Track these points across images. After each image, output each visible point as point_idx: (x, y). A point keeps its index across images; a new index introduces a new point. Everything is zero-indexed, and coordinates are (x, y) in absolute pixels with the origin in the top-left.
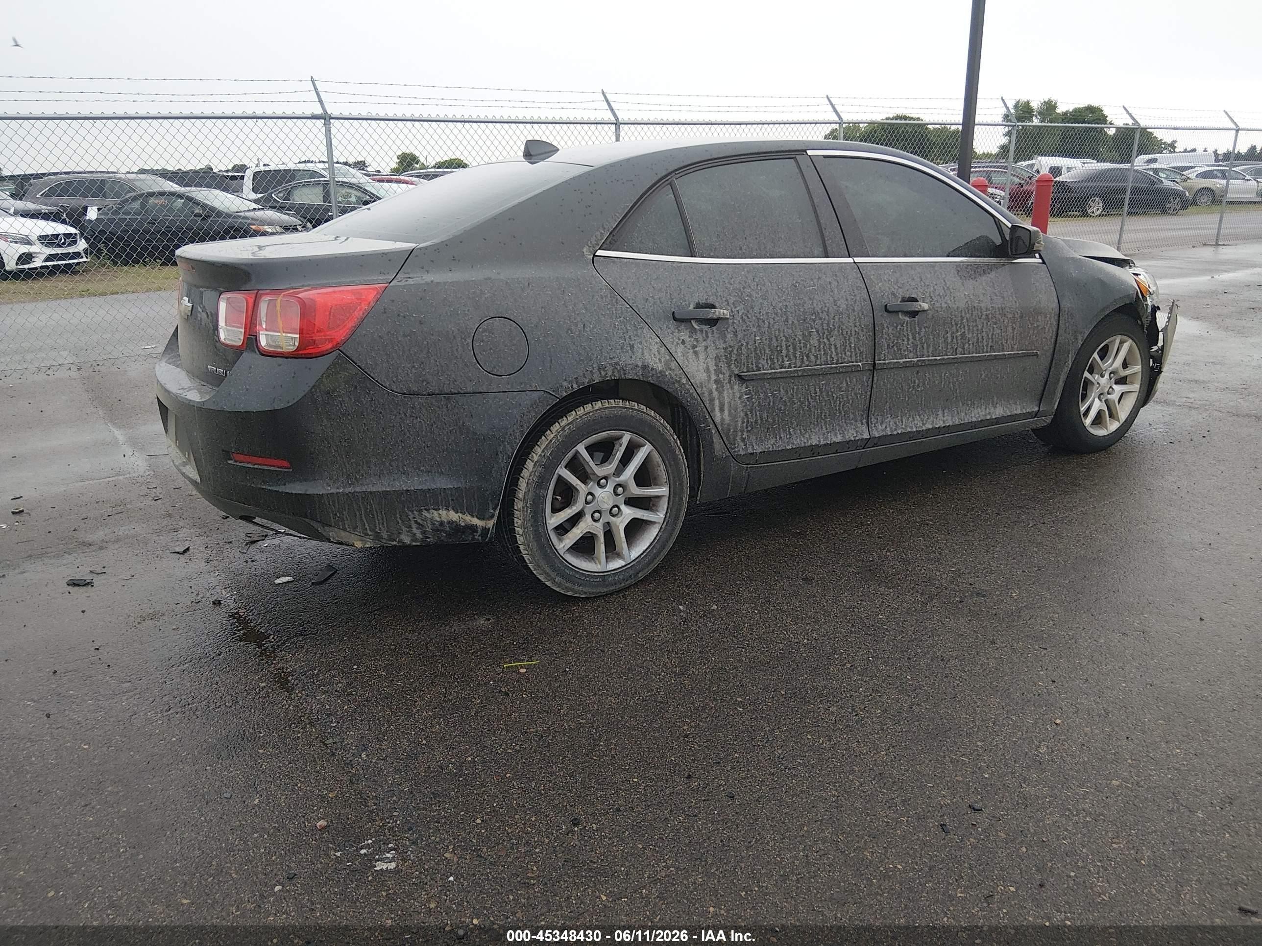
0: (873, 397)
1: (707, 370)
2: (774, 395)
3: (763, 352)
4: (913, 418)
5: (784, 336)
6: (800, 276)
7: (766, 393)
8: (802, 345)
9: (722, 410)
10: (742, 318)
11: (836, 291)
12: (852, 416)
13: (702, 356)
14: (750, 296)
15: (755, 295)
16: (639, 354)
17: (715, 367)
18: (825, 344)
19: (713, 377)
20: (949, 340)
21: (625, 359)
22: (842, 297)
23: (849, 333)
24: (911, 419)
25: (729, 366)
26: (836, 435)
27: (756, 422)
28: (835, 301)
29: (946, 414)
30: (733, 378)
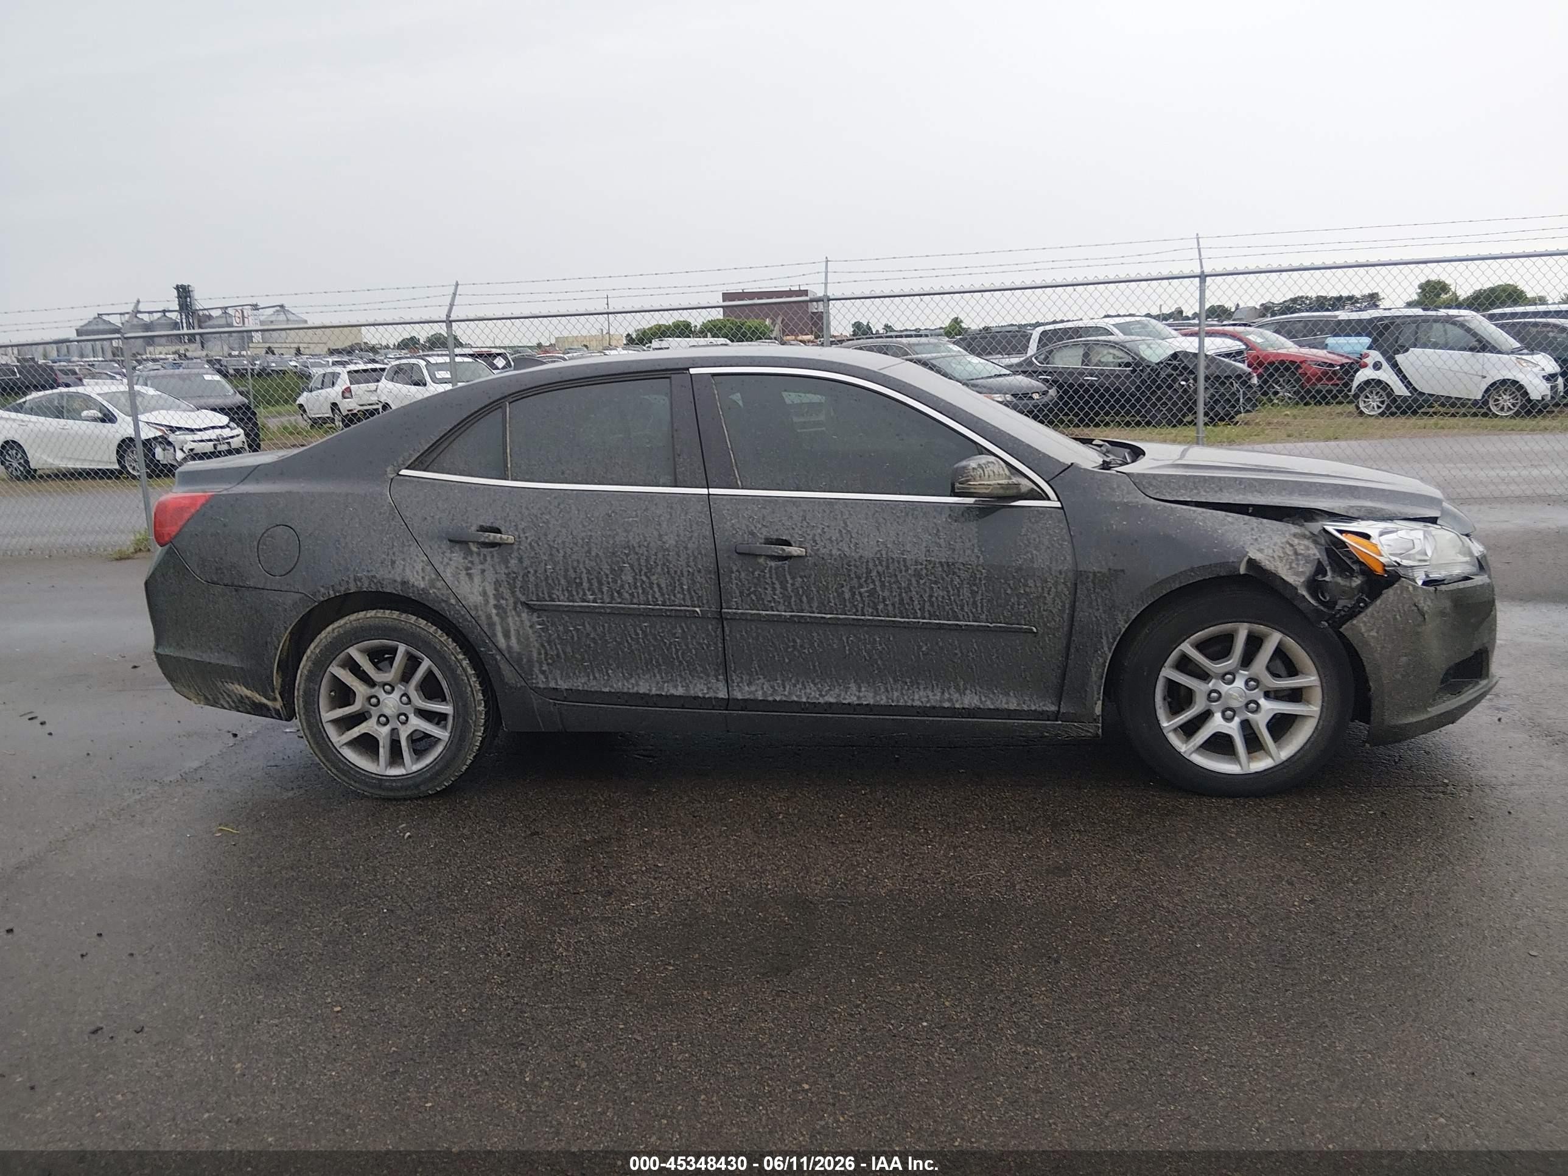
0: (729, 652)
1: (484, 594)
2: (577, 630)
3: (556, 582)
4: (803, 684)
5: (585, 568)
6: (621, 506)
7: (565, 626)
8: (610, 580)
9: (507, 635)
10: (530, 544)
11: (664, 525)
12: (699, 669)
13: (477, 579)
14: (547, 522)
15: (553, 521)
16: (399, 570)
17: (494, 592)
18: (643, 582)
19: (492, 602)
20: (847, 596)
21: (382, 573)
22: (672, 532)
23: (679, 573)
24: (799, 686)
25: (513, 593)
26: (676, 687)
27: (558, 655)
28: (660, 536)
29: (863, 689)
30: (519, 605)
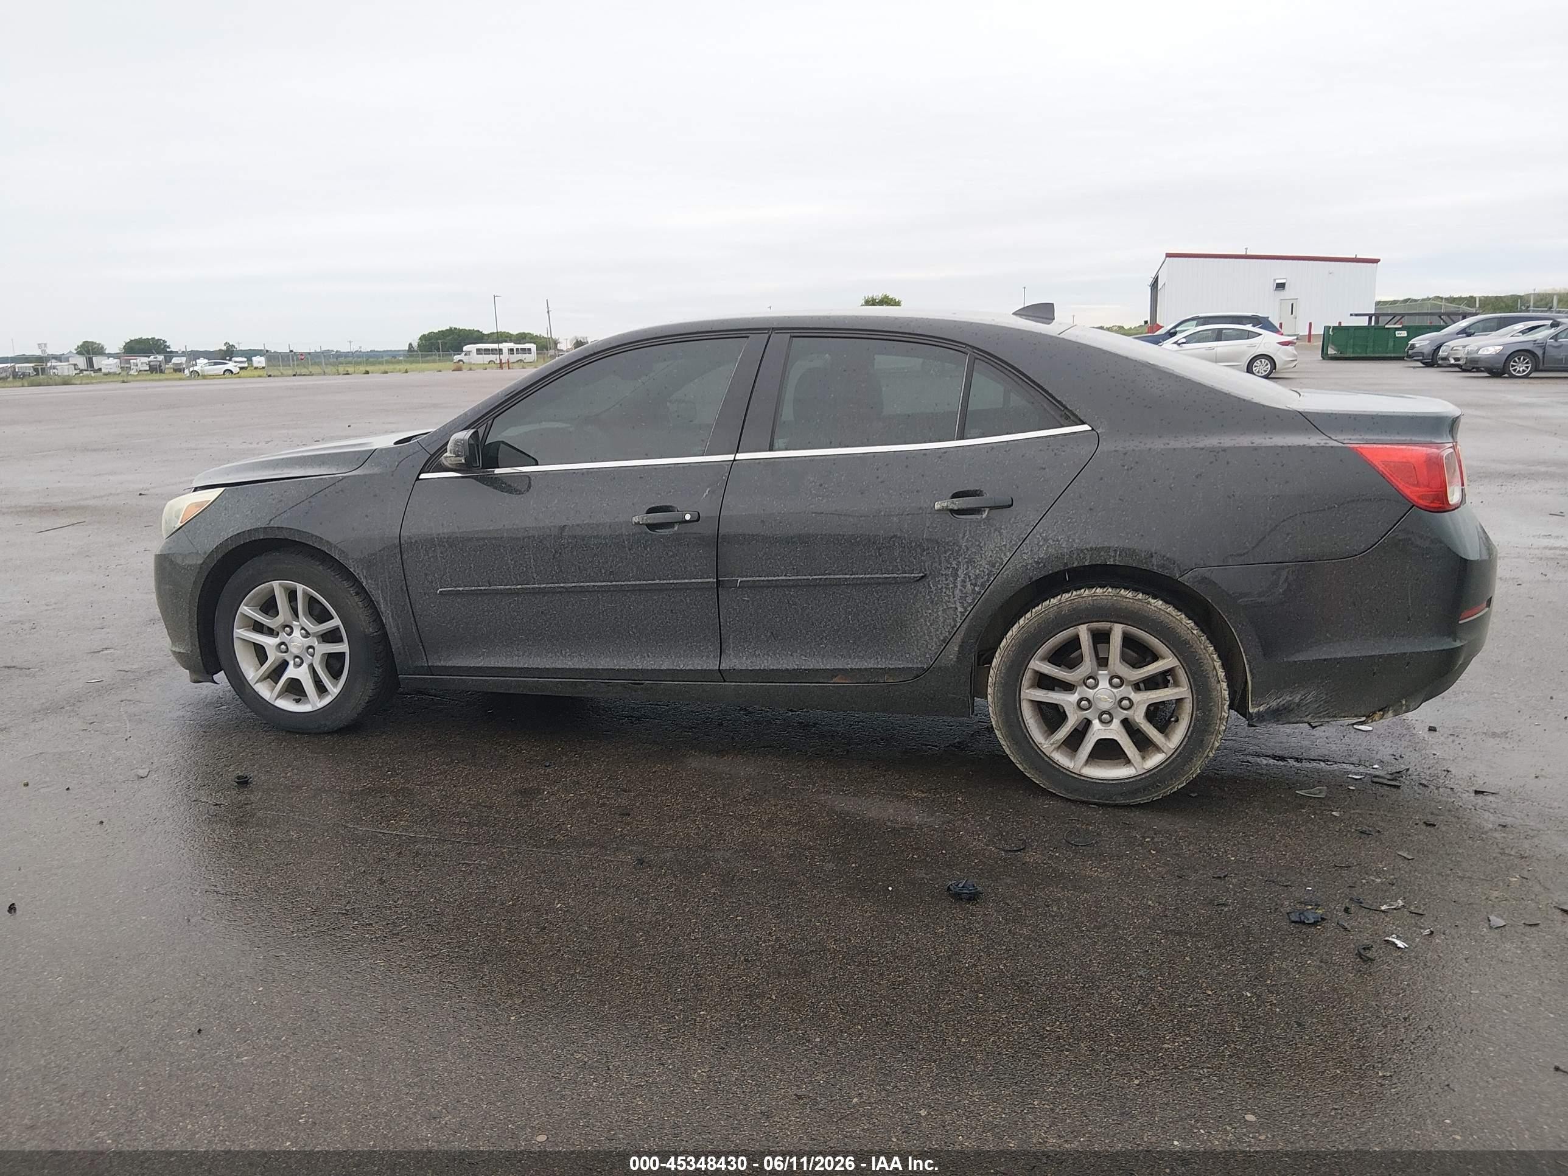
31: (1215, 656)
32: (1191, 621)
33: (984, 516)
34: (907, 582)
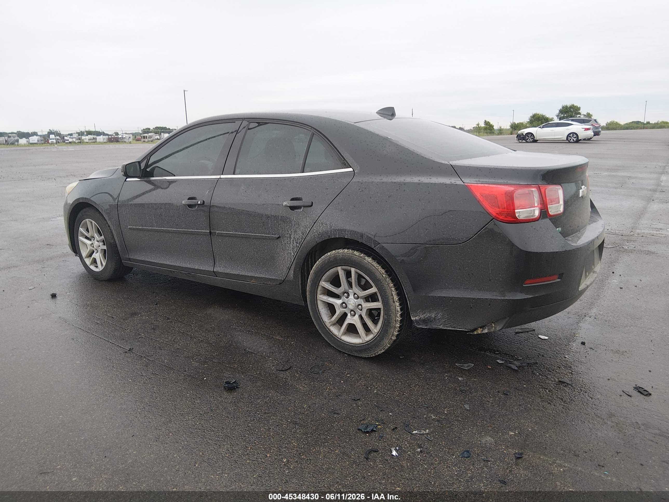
31: (393, 289)
32: (383, 270)
33: (301, 210)
34: (272, 239)
